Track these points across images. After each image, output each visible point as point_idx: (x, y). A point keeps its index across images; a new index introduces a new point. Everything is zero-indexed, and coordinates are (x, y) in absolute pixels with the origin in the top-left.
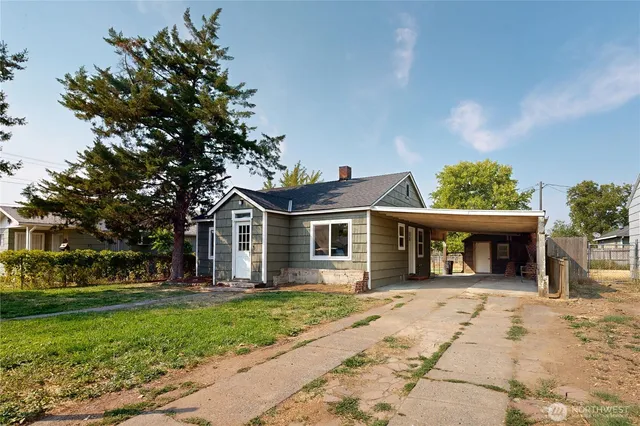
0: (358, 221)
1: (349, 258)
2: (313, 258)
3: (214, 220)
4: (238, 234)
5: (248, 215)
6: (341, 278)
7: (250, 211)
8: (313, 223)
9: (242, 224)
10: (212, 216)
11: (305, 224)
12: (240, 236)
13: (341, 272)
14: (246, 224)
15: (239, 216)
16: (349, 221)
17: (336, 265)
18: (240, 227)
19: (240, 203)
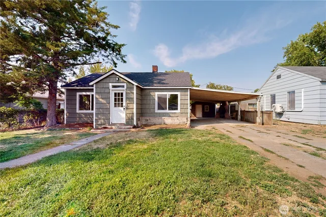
0: (183, 93)
1: (178, 111)
2: (157, 111)
3: (94, 88)
4: (113, 97)
5: (123, 86)
6: (176, 121)
7: (125, 84)
8: (157, 93)
9: (117, 92)
10: (92, 86)
11: (152, 94)
12: (115, 99)
13: (175, 118)
14: (120, 92)
15: (114, 87)
16: (178, 93)
17: (171, 115)
18: (115, 94)
19: (117, 79)
